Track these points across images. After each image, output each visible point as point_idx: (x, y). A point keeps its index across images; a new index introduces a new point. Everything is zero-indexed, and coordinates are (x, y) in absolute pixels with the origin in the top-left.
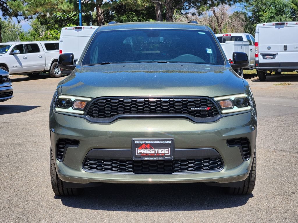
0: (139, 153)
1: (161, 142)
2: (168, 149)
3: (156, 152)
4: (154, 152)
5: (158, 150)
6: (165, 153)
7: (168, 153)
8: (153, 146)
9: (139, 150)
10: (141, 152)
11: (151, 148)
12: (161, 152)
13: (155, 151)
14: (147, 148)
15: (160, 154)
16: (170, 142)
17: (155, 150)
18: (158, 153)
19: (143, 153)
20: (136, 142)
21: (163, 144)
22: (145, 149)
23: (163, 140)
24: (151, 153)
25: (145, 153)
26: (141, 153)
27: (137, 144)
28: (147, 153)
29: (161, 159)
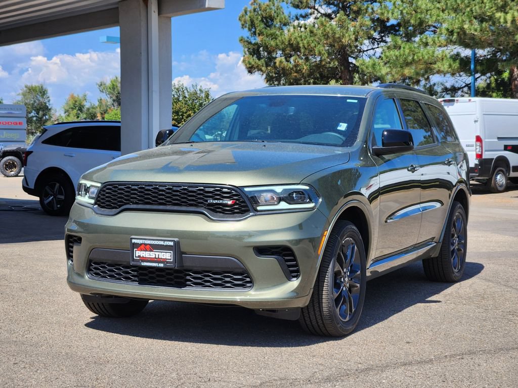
0: (137, 256)
1: (162, 243)
2: (171, 253)
3: (157, 257)
4: (154, 257)
5: (158, 253)
6: (167, 258)
7: (170, 258)
8: (153, 247)
9: (137, 252)
10: (139, 254)
11: (151, 251)
12: (162, 257)
13: (155, 255)
14: (146, 250)
15: (161, 259)
16: (172, 244)
17: (156, 253)
18: (158, 258)
19: (142, 256)
20: (133, 241)
21: (164, 245)
22: (144, 251)
23: (164, 241)
24: (151, 257)
25: (144, 256)
26: (139, 256)
27: (134, 244)
28: (147, 256)
29: (161, 265)
